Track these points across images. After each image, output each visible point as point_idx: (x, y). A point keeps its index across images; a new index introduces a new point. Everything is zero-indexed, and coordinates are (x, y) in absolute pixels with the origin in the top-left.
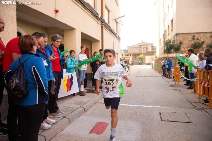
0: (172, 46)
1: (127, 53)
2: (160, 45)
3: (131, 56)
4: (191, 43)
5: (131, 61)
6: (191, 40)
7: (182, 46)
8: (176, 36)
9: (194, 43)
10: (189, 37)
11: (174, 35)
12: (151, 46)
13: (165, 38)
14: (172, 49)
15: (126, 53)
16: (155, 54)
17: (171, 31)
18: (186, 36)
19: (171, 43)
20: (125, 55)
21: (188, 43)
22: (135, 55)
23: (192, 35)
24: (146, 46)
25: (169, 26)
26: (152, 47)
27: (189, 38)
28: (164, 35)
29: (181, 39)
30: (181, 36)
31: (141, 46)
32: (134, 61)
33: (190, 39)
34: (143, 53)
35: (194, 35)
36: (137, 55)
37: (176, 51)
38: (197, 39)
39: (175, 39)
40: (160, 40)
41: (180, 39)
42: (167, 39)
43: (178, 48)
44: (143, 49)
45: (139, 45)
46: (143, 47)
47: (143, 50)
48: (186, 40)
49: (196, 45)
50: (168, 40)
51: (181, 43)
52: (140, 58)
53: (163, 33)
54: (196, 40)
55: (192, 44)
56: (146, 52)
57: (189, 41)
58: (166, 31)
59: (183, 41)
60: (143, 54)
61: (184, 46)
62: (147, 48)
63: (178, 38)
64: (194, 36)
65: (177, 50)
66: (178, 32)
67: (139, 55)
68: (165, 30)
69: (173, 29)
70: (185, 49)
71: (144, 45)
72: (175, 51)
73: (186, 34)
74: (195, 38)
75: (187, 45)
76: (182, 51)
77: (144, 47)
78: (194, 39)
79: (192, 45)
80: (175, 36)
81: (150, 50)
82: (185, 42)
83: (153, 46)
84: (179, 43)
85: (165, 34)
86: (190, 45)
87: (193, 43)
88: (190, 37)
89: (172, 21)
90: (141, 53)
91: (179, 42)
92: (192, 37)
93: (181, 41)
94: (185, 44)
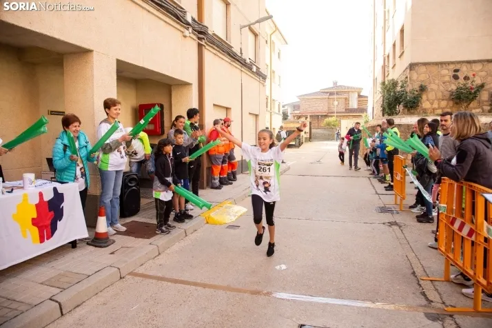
0: (401, 97)
1: (298, 112)
2: (375, 93)
3: (306, 118)
4: (450, 89)
5: (305, 133)
6: (448, 82)
7: (424, 97)
8: (411, 70)
9: (458, 88)
10: (445, 72)
11: (407, 68)
12: (357, 95)
13: (386, 75)
14: (400, 104)
15: (296, 112)
16: (364, 115)
17: (400, 57)
18: (434, 69)
19: (399, 89)
20: (294, 117)
21: (442, 88)
22: (318, 116)
23: (452, 67)
24: (345, 96)
25: (394, 45)
26: (360, 96)
27: (444, 76)
28: (384, 67)
29: (422, 77)
30: (423, 69)
31: (331, 94)
32: (313, 131)
33: (447, 79)
34: (337, 113)
35: (458, 67)
36: (322, 116)
37: (408, 110)
38: (466, 78)
39: (407, 78)
40: (375, 80)
41: (419, 77)
42: (390, 78)
43: (414, 103)
44: (336, 103)
45: (328, 92)
46: (335, 97)
47: (337, 105)
48: (437, 82)
49: (462, 93)
50: (393, 80)
51: (423, 89)
52: (328, 124)
53: (382, 63)
54: (461, 81)
55: (452, 93)
56: (344, 110)
57: (444, 83)
58: (388, 56)
59: (427, 84)
60: (335, 114)
61: (431, 95)
62: (346, 99)
63: (415, 76)
64: (456, 71)
65: (411, 107)
66: (413, 62)
67: (326, 116)
68: (387, 54)
69: (403, 52)
70: (432, 104)
71: (337, 93)
72: (406, 110)
73: (437, 64)
74: (461, 75)
75: (439, 94)
76: (425, 109)
77: (338, 96)
78: (456, 77)
79: (451, 95)
80: (408, 70)
81: (354, 104)
82: (433, 86)
83: (361, 94)
84: (418, 89)
85: (386, 64)
86: (447, 94)
87: (454, 87)
88: (447, 73)
89: (402, 31)
90: (332, 113)
91: (416, 87)
92: (452, 73)
93: (423, 84)
94: (432, 90)
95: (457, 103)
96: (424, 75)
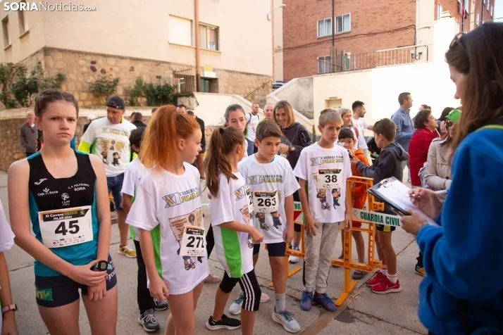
4: (89, 81)
6: (86, 73)
7: (63, 87)
8: (45, 55)
9: (97, 81)
10: (82, 62)
11: (40, 51)
14: (31, 94)
17: (21, 37)
18: (71, 57)
19: (29, 75)
21: (80, 79)
23: (89, 58)
27: (81, 66)
29: (60, 65)
30: (60, 56)
33: (85, 69)
35: (94, 59)
38: (103, 71)
39: (40, 63)
41: (57, 64)
48: (75, 72)
49: (102, 86)
51: (61, 78)
54: (98, 72)
55: (90, 85)
57: (83, 74)
59: (65, 73)
61: (71, 86)
63: (51, 63)
64: (93, 62)
66: (50, 45)
69: (28, 32)
73: (74, 52)
74: (98, 68)
75: (79, 86)
78: (94, 69)
79: (91, 87)
80: (42, 54)
82: (72, 76)
84: (56, 77)
86: (87, 86)
87: (93, 79)
88: (84, 63)
91: (54, 74)
92: (89, 65)
93: (61, 73)
94: (72, 80)
95: (97, 96)
96: (61, 62)
